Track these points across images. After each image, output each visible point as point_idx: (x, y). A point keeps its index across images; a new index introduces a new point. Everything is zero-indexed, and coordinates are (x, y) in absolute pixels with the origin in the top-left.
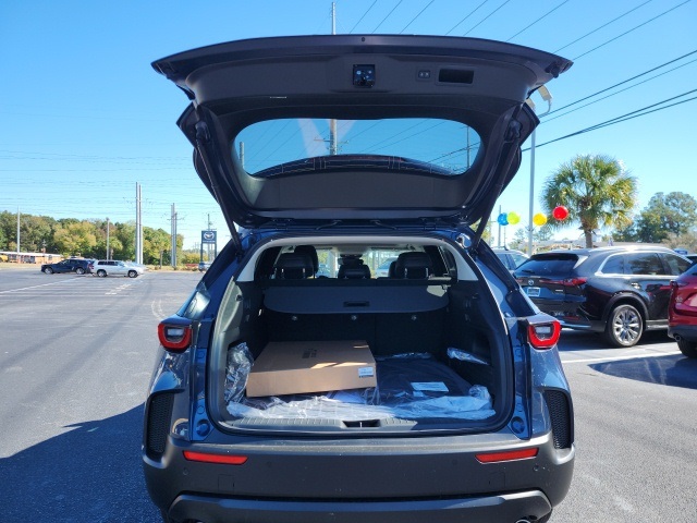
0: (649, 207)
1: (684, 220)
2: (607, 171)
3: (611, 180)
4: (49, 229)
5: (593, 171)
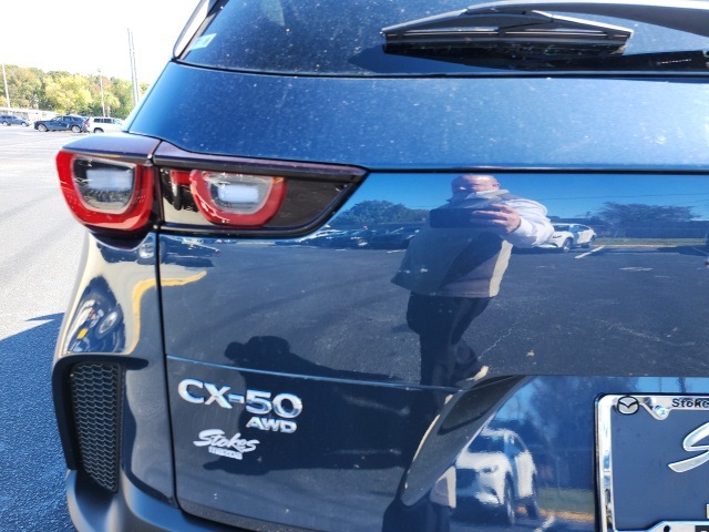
4: (39, 82)
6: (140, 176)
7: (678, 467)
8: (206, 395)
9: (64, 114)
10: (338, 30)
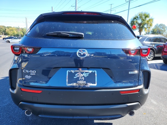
0: (154, 27)
1: (162, 31)
2: (147, 16)
3: (147, 19)
4: (5, 29)
5: (143, 16)
6: (20, 48)
7: (75, 77)
8: (26, 71)
9: (10, 36)
10: (42, 33)
